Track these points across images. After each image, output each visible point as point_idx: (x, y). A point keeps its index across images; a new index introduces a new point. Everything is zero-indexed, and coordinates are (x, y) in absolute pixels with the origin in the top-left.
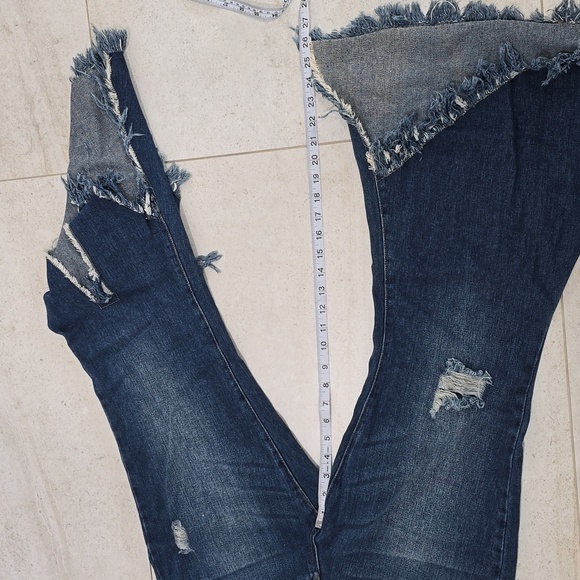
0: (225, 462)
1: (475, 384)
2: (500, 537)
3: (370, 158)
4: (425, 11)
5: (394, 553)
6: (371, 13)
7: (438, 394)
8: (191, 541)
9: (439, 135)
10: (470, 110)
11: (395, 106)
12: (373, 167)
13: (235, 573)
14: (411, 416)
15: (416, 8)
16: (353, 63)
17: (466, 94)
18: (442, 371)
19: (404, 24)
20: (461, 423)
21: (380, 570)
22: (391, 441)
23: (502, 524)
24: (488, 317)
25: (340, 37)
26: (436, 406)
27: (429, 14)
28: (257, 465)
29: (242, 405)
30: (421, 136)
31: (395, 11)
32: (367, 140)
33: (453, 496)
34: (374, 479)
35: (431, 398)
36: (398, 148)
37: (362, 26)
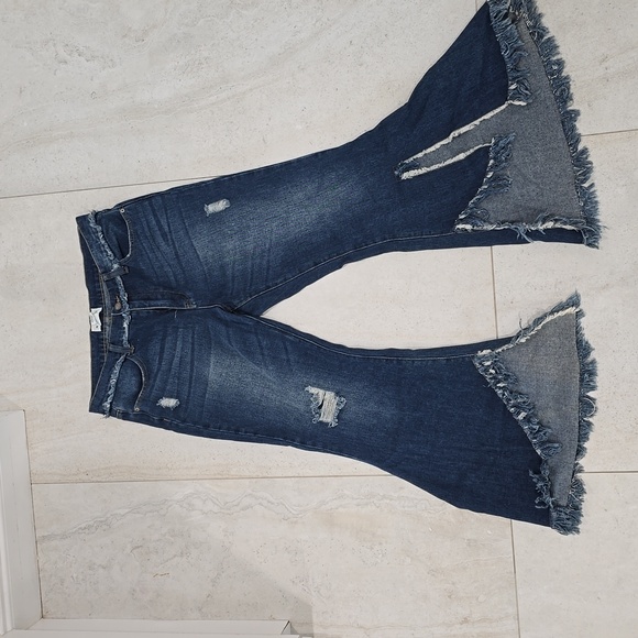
0: (270, 245)
1: (328, 416)
2: (229, 429)
3: (486, 352)
4: (591, 394)
5: (212, 360)
6: (593, 355)
7: (321, 392)
8: (215, 215)
9: (501, 400)
10: (517, 421)
11: (523, 369)
12: (480, 353)
13: (192, 245)
14: (306, 373)
15: (593, 388)
16: (557, 341)
17: (527, 420)
18: (337, 394)
19: (582, 380)
20: (302, 407)
21: (200, 350)
22: (288, 360)
23: (237, 431)
24: (374, 425)
25: (577, 333)
26: (313, 390)
27: (588, 397)
28: (268, 269)
29: (311, 263)
30: (500, 388)
31: (592, 373)
32: (500, 350)
33: (252, 399)
34: (262, 349)
35: (319, 387)
36: (493, 371)
37: (583, 349)
